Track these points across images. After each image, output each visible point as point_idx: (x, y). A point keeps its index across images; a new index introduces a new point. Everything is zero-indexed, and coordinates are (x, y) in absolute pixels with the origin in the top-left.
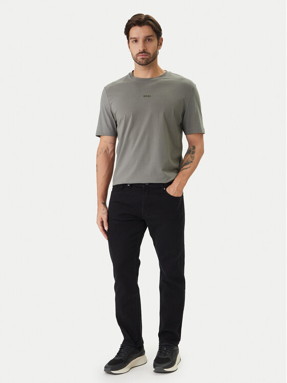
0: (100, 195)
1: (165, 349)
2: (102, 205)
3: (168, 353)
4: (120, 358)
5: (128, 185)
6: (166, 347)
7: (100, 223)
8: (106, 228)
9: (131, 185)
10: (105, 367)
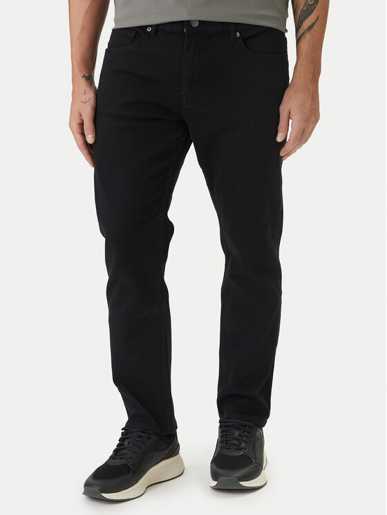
0: (78, 57)
1: (237, 433)
2: (83, 82)
3: (243, 445)
4: (123, 462)
5: (149, 30)
6: (238, 429)
7: (76, 126)
8: (90, 139)
9: (157, 28)
10: (87, 485)
